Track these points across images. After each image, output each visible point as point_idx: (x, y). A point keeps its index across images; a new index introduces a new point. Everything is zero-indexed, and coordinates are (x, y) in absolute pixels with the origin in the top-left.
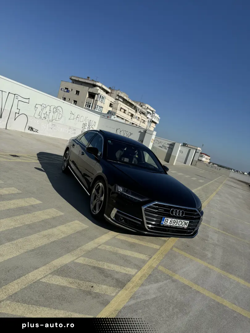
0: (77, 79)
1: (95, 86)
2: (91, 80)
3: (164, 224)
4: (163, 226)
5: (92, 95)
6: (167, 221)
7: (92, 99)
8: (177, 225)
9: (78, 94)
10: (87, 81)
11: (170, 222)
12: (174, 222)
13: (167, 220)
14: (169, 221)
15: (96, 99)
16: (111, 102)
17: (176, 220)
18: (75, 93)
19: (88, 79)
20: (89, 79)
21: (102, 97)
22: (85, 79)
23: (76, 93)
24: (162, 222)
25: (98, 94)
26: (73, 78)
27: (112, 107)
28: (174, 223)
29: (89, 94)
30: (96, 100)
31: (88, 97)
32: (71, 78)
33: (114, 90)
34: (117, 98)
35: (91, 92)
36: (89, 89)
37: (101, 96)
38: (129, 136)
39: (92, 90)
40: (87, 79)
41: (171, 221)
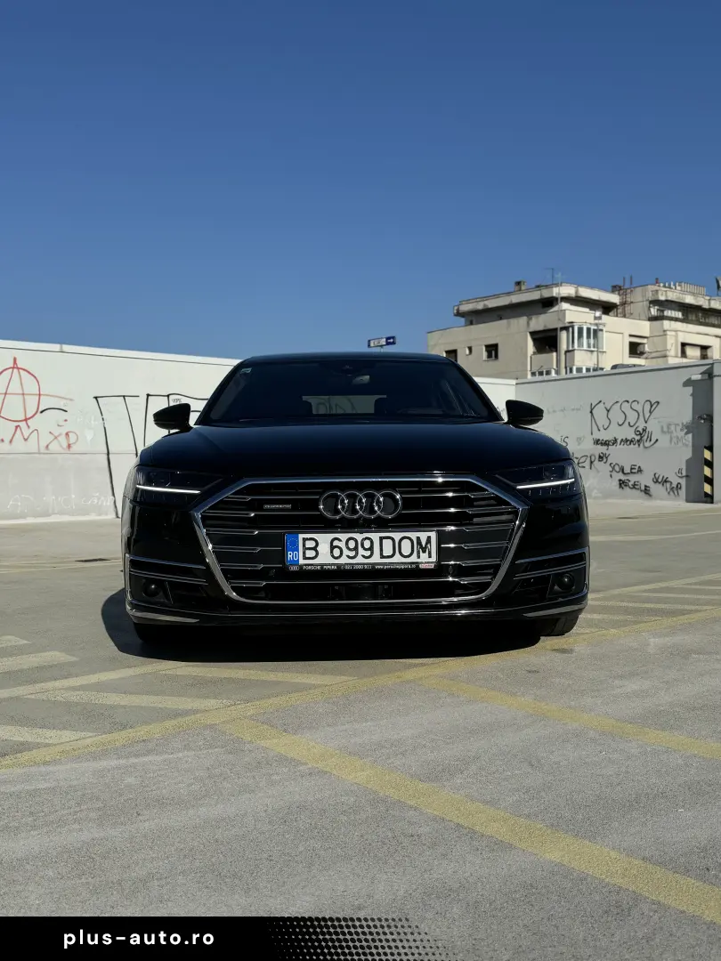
0: (480, 306)
1: (549, 303)
2: (534, 286)
3: (302, 561)
4: (304, 573)
5: (546, 341)
6: (315, 549)
7: (552, 351)
8: (376, 559)
9: (496, 357)
10: (515, 299)
11: (332, 548)
12: (352, 545)
13: (310, 544)
14: (324, 548)
15: (563, 346)
16: (631, 336)
17: (359, 537)
18: (485, 354)
19: (520, 290)
20: (523, 288)
21: (589, 329)
22: (509, 294)
23: (489, 356)
24: (290, 556)
25: (566, 328)
26: (465, 308)
27: (642, 353)
28: (356, 549)
29: (535, 340)
30: (566, 352)
31: (534, 353)
32: (458, 310)
33: (632, 289)
34: (654, 311)
35: (541, 328)
36: (528, 324)
37: (580, 330)
38: (647, 415)
39: (541, 322)
40: (517, 288)
41: (336, 543)
